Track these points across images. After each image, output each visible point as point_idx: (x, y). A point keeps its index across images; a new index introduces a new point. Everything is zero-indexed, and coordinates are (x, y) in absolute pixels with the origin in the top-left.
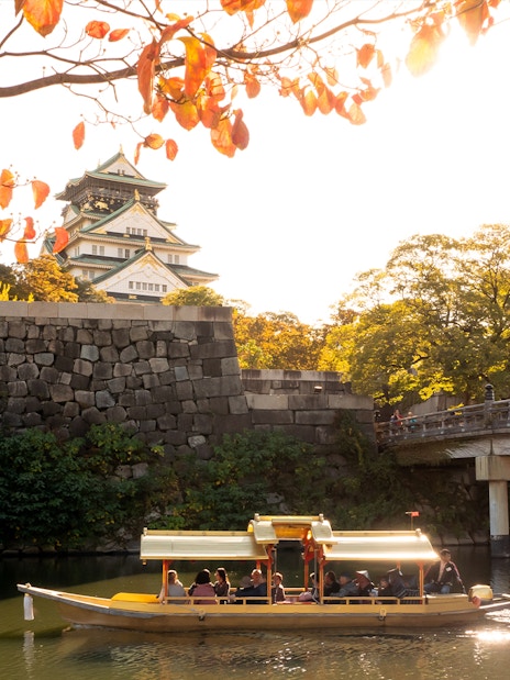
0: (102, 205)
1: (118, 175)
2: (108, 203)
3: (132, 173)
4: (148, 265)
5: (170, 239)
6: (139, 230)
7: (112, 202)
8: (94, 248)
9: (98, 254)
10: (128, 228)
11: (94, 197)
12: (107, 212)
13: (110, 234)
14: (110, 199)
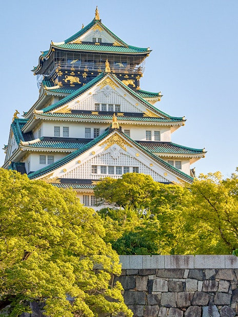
0: (72, 79)
1: (93, 43)
2: (80, 76)
3: (110, 40)
4: (115, 145)
5: (148, 113)
6: (111, 105)
7: (85, 75)
8: (57, 130)
9: (61, 136)
10: (97, 105)
11: (63, 71)
12: (77, 86)
13: (74, 112)
14: (82, 72)
